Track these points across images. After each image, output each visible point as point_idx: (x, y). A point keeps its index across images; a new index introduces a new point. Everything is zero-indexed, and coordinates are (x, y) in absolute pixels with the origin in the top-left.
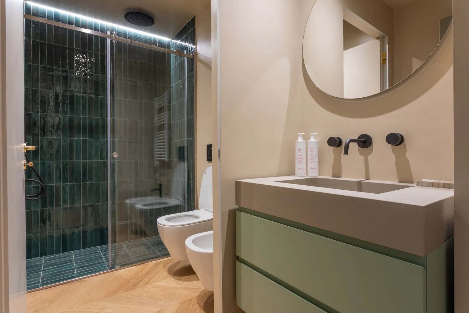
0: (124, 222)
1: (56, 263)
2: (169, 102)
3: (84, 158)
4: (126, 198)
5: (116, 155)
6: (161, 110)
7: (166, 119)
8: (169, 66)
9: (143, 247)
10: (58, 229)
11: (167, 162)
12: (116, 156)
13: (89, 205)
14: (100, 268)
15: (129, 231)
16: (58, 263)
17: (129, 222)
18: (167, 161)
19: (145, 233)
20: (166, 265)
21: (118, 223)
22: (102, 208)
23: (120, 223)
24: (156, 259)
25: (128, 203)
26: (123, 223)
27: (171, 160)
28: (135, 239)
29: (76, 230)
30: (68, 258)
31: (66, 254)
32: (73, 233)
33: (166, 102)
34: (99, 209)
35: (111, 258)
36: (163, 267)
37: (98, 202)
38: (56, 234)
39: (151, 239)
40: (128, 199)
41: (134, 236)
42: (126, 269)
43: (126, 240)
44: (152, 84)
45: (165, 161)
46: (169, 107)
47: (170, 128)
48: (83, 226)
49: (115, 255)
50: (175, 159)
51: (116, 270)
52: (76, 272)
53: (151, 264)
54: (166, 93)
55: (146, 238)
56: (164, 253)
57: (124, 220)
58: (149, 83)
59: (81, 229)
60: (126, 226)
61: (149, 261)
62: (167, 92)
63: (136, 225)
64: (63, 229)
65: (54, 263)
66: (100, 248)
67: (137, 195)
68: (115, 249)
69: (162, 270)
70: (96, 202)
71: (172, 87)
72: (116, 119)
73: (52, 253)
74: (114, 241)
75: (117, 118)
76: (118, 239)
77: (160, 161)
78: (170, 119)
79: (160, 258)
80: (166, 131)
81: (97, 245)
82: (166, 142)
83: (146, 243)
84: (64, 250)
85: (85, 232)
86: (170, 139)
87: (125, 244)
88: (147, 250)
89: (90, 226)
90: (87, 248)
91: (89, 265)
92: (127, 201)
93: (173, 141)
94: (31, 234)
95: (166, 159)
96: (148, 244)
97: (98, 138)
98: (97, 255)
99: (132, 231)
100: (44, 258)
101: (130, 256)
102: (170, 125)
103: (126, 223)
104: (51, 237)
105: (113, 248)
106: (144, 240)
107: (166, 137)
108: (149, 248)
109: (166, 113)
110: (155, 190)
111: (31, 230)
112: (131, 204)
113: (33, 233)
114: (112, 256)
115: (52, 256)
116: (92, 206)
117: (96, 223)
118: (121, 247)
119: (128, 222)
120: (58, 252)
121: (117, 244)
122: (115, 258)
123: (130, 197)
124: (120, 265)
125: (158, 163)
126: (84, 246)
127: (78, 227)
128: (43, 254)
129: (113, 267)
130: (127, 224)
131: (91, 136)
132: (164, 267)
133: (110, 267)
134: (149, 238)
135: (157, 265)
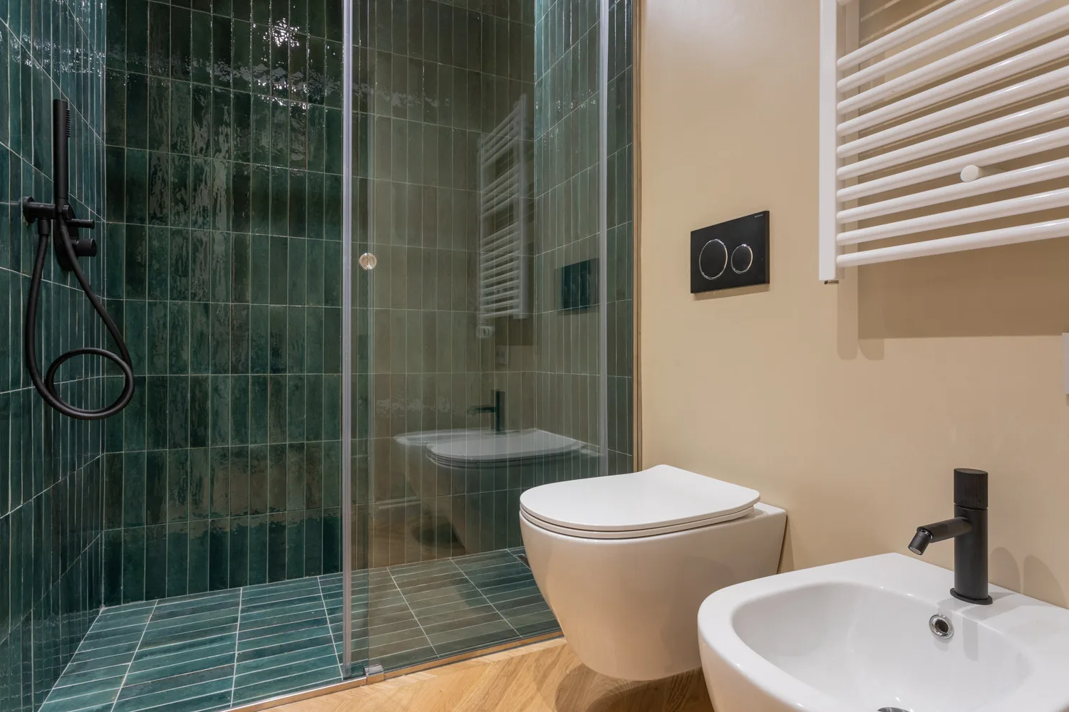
0: (391, 504)
1: (183, 629)
2: (530, 134)
3: (278, 299)
4: (401, 432)
5: (369, 263)
6: (501, 166)
7: (521, 185)
8: (530, 18)
9: (452, 591)
10: (200, 516)
11: (524, 319)
12: (370, 267)
13: (291, 446)
14: (314, 665)
15: (407, 530)
16: (191, 627)
17: (408, 501)
18: (521, 317)
19: (455, 539)
20: (545, 676)
21: (374, 506)
22: (327, 455)
23: (380, 505)
24: (504, 647)
25: (404, 446)
26: (389, 504)
27: (535, 314)
28: (425, 558)
29: (250, 522)
30: (223, 614)
31: (220, 595)
32: (242, 531)
33: (518, 133)
34: (320, 460)
35: (353, 626)
36: (534, 686)
37: (318, 437)
38: (193, 528)
39: (476, 561)
40: (406, 434)
41: (422, 549)
42: (403, 677)
43: (399, 559)
44: (478, 74)
45: (514, 318)
46: (529, 147)
47: (530, 218)
48: (272, 510)
49: (365, 615)
50: (548, 310)
51: (367, 683)
52: (235, 677)
53: (485, 664)
54: (521, 104)
55: (460, 558)
56: (529, 618)
57: (392, 498)
58: (469, 72)
59: (267, 518)
60: (400, 512)
61: (479, 652)
62: (523, 97)
63: (428, 514)
64: (214, 514)
65: (176, 630)
66: (322, 583)
67: (431, 424)
68: (366, 591)
69: (532, 698)
70: (311, 437)
71: (540, 84)
72: (370, 178)
73: (180, 591)
74: (362, 563)
75: (373, 177)
76: (374, 555)
77: (498, 322)
78: (531, 187)
79: (518, 643)
80: (519, 224)
81: (312, 571)
82: (518, 258)
83: (460, 575)
84: (217, 583)
85: (277, 529)
86: (531, 249)
87: (398, 572)
88: (469, 603)
89: (294, 510)
90: (284, 579)
91: (282, 650)
92: (403, 440)
93: (543, 254)
94: (120, 527)
95: (519, 312)
96: (467, 581)
97: (319, 235)
98: (310, 608)
99: (416, 533)
100: (156, 604)
101: (415, 624)
102: (530, 206)
103: (400, 505)
104: (179, 539)
105: (359, 588)
106: (453, 564)
107: (520, 244)
108: (471, 596)
109: (519, 168)
110: (485, 409)
111: (120, 516)
112: (414, 449)
113: (127, 525)
114: (354, 617)
115: (181, 599)
116: (300, 448)
117: (310, 503)
118: (384, 585)
119: (406, 502)
120: (197, 588)
121: (372, 571)
122: (365, 624)
123: (413, 429)
124: (382, 662)
125: (490, 328)
126: (277, 573)
127: (257, 512)
128: (155, 592)
129: (356, 670)
130: (403, 508)
131: (298, 229)
132: (540, 683)
133: (349, 663)
134: (467, 557)
135: (510, 672)
